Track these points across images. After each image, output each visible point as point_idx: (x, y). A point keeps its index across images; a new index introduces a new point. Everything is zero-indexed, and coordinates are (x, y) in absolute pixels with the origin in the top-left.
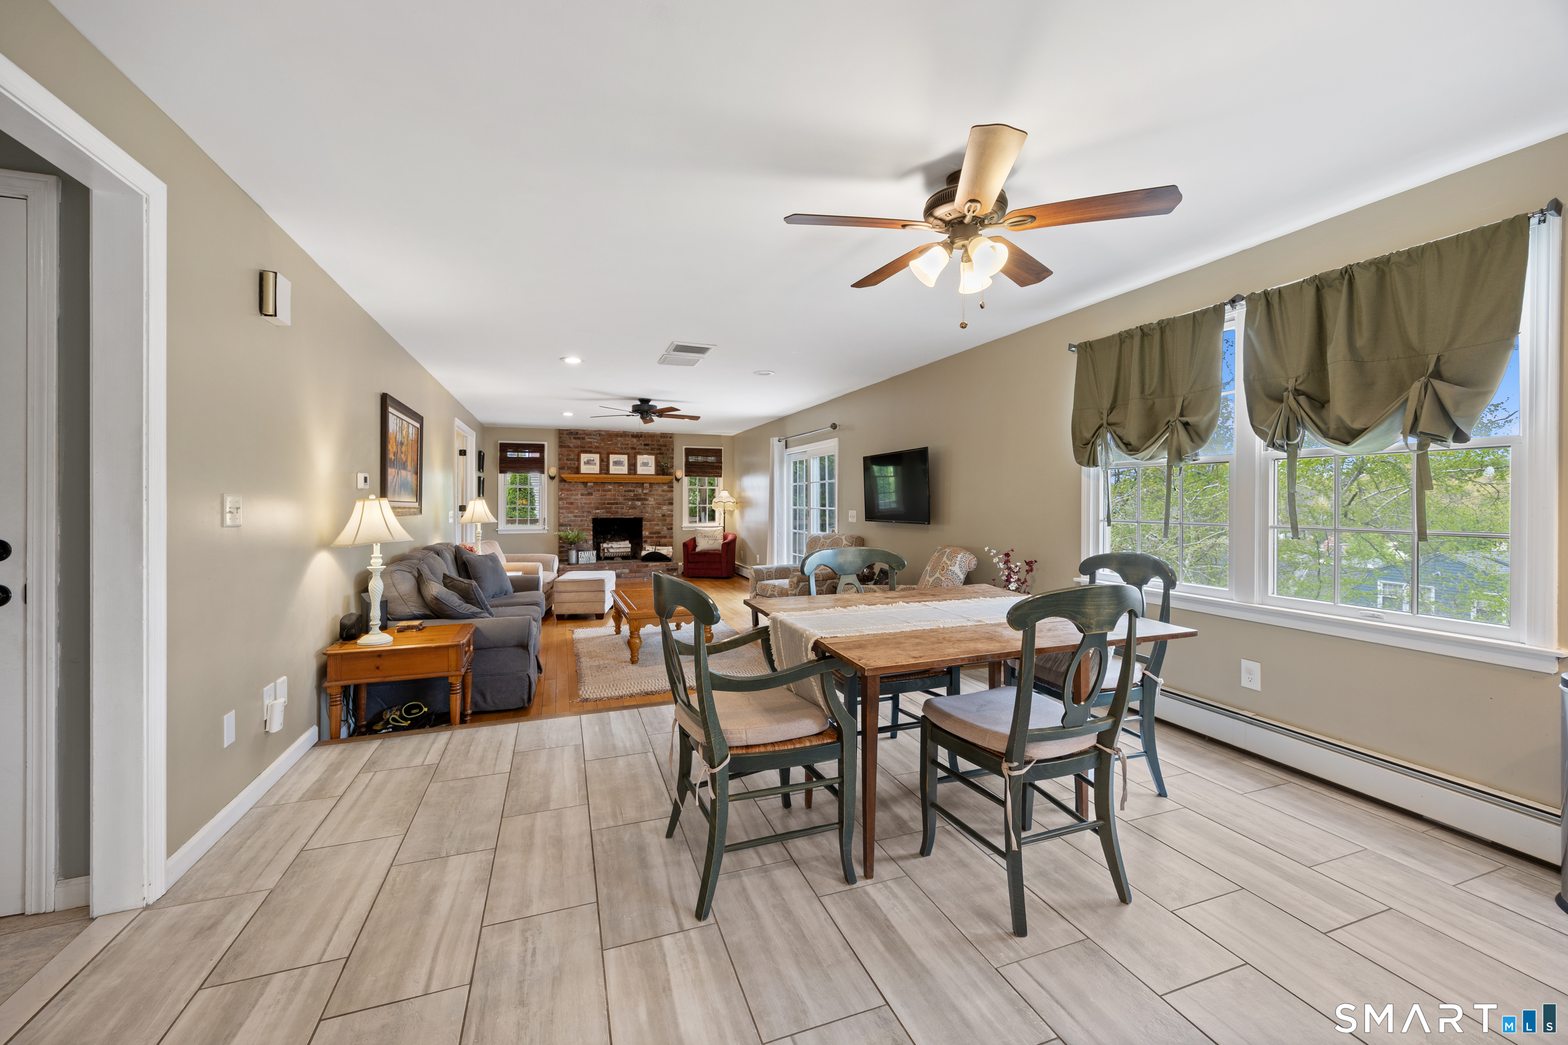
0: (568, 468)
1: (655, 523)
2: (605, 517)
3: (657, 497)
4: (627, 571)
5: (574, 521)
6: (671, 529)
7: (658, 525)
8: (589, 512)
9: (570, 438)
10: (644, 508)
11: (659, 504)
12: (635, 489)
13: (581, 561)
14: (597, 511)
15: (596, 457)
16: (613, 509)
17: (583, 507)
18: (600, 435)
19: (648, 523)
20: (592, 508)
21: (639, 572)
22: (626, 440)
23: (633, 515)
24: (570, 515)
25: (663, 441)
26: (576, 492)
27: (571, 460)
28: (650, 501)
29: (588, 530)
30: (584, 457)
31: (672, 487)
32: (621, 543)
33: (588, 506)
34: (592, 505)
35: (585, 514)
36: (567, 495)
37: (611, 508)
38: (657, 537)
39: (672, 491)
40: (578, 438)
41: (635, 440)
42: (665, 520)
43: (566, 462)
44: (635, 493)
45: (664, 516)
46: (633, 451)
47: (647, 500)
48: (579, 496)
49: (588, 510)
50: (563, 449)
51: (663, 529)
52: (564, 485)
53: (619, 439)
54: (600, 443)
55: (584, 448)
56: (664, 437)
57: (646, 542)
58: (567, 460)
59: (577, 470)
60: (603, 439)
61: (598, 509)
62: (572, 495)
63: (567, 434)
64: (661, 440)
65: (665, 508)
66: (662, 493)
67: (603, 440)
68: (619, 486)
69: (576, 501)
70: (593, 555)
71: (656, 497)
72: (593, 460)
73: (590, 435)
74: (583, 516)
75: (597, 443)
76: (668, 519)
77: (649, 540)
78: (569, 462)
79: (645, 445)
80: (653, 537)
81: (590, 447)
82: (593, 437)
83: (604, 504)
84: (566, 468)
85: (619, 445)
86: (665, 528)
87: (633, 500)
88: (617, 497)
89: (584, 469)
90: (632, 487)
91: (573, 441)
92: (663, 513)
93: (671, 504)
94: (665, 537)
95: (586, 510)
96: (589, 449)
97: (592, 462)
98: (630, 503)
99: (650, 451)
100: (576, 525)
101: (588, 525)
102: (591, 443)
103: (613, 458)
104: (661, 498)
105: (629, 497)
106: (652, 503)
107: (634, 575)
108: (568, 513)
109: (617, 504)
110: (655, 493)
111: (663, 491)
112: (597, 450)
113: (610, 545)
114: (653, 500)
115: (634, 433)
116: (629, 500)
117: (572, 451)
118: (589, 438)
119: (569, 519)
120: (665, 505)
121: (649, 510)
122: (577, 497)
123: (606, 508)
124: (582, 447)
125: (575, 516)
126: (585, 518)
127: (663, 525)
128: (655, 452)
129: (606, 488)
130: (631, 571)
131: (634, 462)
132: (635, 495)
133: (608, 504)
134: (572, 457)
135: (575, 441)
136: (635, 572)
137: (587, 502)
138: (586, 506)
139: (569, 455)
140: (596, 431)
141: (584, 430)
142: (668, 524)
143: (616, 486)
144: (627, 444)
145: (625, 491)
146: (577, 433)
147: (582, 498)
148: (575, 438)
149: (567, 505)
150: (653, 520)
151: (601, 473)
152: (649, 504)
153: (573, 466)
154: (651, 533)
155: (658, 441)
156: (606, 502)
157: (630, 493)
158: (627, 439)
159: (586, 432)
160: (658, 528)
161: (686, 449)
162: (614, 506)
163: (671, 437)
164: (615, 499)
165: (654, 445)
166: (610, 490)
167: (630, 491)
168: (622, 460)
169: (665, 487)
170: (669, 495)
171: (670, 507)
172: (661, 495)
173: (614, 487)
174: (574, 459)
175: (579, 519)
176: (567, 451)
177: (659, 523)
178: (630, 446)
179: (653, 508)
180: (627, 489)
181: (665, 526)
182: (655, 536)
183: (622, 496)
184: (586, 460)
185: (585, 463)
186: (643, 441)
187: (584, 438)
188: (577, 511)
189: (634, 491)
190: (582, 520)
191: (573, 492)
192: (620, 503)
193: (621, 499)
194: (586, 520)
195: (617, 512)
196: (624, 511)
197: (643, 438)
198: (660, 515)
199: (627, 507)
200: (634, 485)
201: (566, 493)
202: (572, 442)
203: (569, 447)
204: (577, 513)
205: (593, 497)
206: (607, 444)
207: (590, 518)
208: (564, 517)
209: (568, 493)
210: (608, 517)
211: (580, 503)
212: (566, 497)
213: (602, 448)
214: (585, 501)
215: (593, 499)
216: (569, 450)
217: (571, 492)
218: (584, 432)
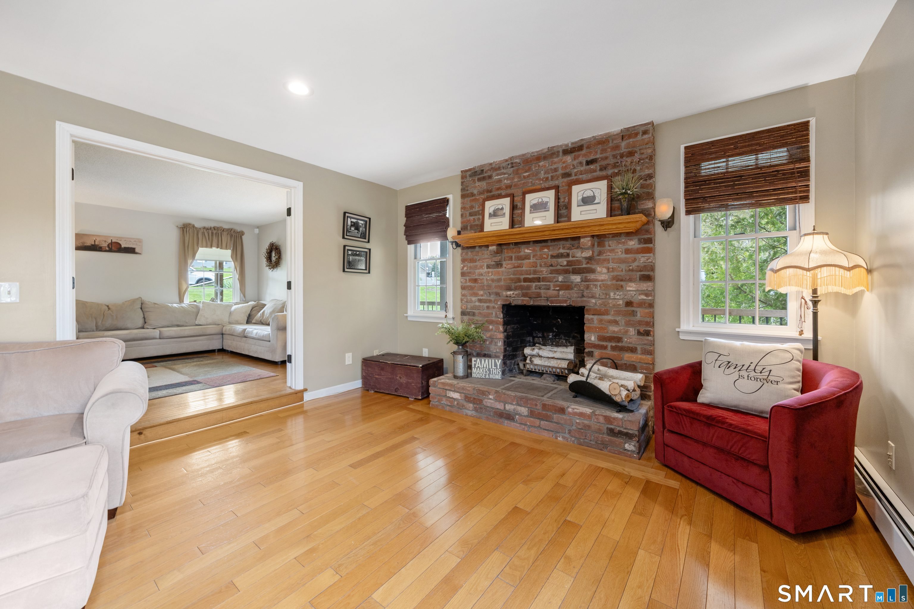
0: (472, 227)
1: (609, 317)
2: (519, 303)
3: (615, 265)
4: (524, 411)
5: (478, 308)
6: (647, 333)
7: (616, 323)
8: (497, 294)
9: (474, 180)
10: (588, 287)
11: (618, 279)
12: (571, 252)
13: (475, 373)
14: (509, 293)
15: (507, 203)
16: (533, 290)
17: (489, 286)
18: (512, 165)
19: (595, 317)
20: (500, 287)
21: (547, 418)
22: (553, 163)
23: (566, 301)
24: (474, 299)
25: (627, 146)
26: (481, 263)
27: (474, 213)
28: (600, 273)
29: (497, 323)
30: (490, 206)
31: (650, 241)
32: (560, 349)
33: (497, 284)
34: (503, 283)
35: (493, 297)
36: (472, 268)
37: (529, 288)
38: (613, 348)
39: (650, 251)
40: (484, 179)
41: (569, 159)
42: (634, 313)
43: (469, 216)
44: (571, 259)
45: (629, 304)
46: (566, 180)
47: (593, 271)
48: (485, 270)
49: (497, 290)
50: (469, 198)
51: (627, 332)
52: (468, 254)
53: (541, 164)
54: (513, 178)
55: (489, 192)
56: (630, 137)
57: (591, 354)
58: (470, 213)
59: (481, 227)
60: (517, 170)
61: (509, 289)
62: (476, 267)
63: (470, 176)
64: (623, 144)
65: (631, 287)
66: (624, 256)
67: (516, 172)
68: (542, 249)
69: (481, 277)
70: (496, 365)
71: (611, 265)
72: (502, 209)
73: (499, 168)
74: (490, 301)
75: (507, 179)
76: (640, 314)
77: (597, 353)
78: (472, 218)
79: (588, 163)
80: (605, 348)
81: (499, 189)
82: (502, 171)
83: (519, 280)
84: (469, 228)
85: (542, 175)
86: (632, 331)
87: (566, 272)
88: (538, 268)
89: (489, 224)
90: (564, 248)
91: (478, 184)
92: (628, 298)
93: (648, 278)
94: (633, 350)
95: (494, 290)
96: (494, 193)
97: (500, 213)
98: (560, 278)
99: (598, 173)
100: (480, 313)
101: (496, 316)
102: (500, 181)
103: (531, 199)
104: (623, 266)
105: (559, 267)
106: (602, 277)
107: (537, 422)
108: (473, 295)
109: (538, 280)
110: (611, 256)
111: (627, 251)
112: (509, 191)
113: (536, 351)
114: (605, 270)
115: (567, 145)
116: (558, 272)
117: (476, 200)
118: (498, 175)
119: (472, 304)
120: (630, 280)
121: (597, 291)
122: (481, 271)
123: (521, 288)
124: (486, 191)
125: (480, 301)
126: (493, 305)
127: (628, 324)
128: (610, 172)
129: (522, 254)
130: (532, 414)
131: (567, 200)
132: (569, 263)
133: (526, 280)
134: (475, 208)
135: (481, 183)
136: (541, 417)
137: (495, 278)
138: (494, 284)
139: (472, 207)
140: (506, 160)
141: (491, 164)
142: (640, 323)
143: (538, 247)
144: (556, 170)
145: (553, 257)
146: (483, 170)
147: (489, 272)
148: (479, 180)
149: (472, 284)
150: (606, 313)
151: (512, 229)
152: (596, 280)
153: (476, 221)
154: (601, 338)
155: (617, 147)
156: (522, 277)
157: (560, 260)
158: (556, 160)
159: (493, 166)
160: (616, 329)
161: (686, 148)
162: (534, 284)
163: (645, 132)
164: (535, 272)
165: (606, 158)
166: (527, 257)
167: (561, 256)
168: (545, 200)
169: (633, 243)
170: (642, 259)
171: (645, 286)
172: (622, 261)
173: (534, 250)
174: (477, 211)
175: (485, 305)
176: (471, 201)
177: (618, 318)
178: (560, 172)
179: (606, 288)
180: (555, 252)
181: (632, 325)
182: (609, 344)
183: (546, 265)
184: (491, 211)
186: (585, 155)
187: (489, 177)
188: (481, 292)
189: (568, 255)
190: (488, 307)
191: (478, 263)
192: (544, 279)
193: (545, 272)
194: (494, 307)
195: (539, 295)
196: (551, 292)
197: (584, 152)
198: (621, 302)
199: (555, 286)
200: (568, 244)
201: (469, 265)
202: (477, 187)
203: (472, 195)
204: (482, 296)
205: (503, 269)
206: (524, 177)
207: (499, 303)
208: (467, 302)
209: (472, 264)
210: (525, 303)
211: (487, 279)
212: (469, 270)
213: (515, 185)
214: (492, 277)
215: (502, 272)
216: (473, 200)
217: (475, 264)
218: (491, 167)
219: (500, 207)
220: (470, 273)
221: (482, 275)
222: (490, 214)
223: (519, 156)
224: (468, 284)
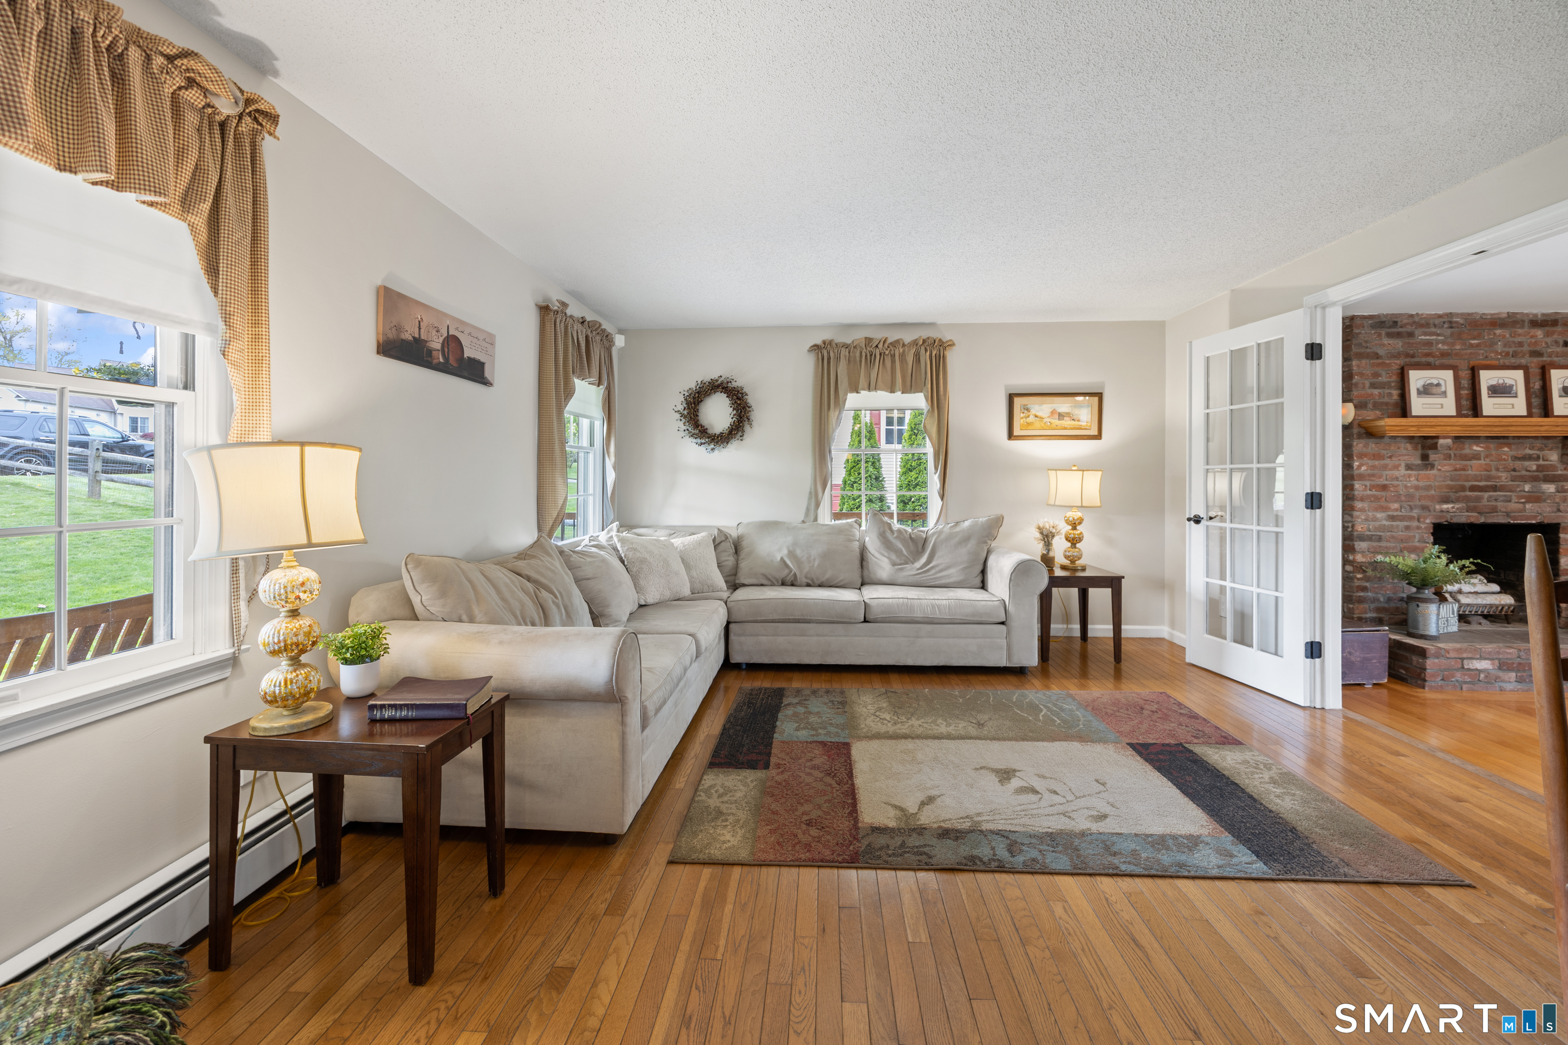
0: (1377, 405)
2: (1462, 520)
5: (1390, 529)
8: (1424, 508)
9: (1380, 335)
10: (1562, 499)
12: (1541, 454)
14: (1445, 506)
15: (1447, 377)
16: (1484, 502)
17: (1410, 497)
18: (1451, 325)
20: (1432, 498)
22: (1516, 335)
23: (1534, 518)
24: (1379, 515)
26: (1395, 461)
27: (1382, 386)
30: (1417, 378)
33: (1424, 493)
34: (1433, 492)
35: (1415, 513)
36: (1374, 467)
37: (1479, 499)
40: (1398, 335)
41: (1537, 334)
43: (1369, 391)
44: (1541, 462)
46: (1534, 360)
48: (1402, 471)
49: (1423, 502)
50: (1364, 361)
52: (1366, 446)
53: (1500, 332)
54: (1453, 344)
55: (1413, 356)
58: (1373, 386)
59: (1403, 409)
60: (1460, 333)
61: (1446, 500)
62: (1385, 467)
63: (1373, 327)
67: (1458, 336)
68: (1498, 446)
69: (1396, 483)
72: (1438, 385)
73: (1427, 325)
74: (1411, 518)
75: (1443, 343)
78: (1376, 392)
79: (1565, 344)
81: (1430, 355)
82: (1433, 330)
83: (1463, 488)
84: (1370, 406)
85: (1499, 346)
87: (1536, 479)
88: (1495, 472)
89: (1419, 405)
90: (1533, 448)
91: (1386, 341)
95: (1418, 503)
96: (1423, 360)
97: (1435, 390)
98: (1527, 488)
100: (1393, 537)
101: (1420, 541)
102: (1429, 343)
103: (1487, 377)
105: (1525, 472)
108: (1376, 509)
109: (1494, 488)
112: (1446, 361)
115: (1533, 316)
116: (1524, 479)
117: (1383, 365)
118: (1425, 334)
119: (1377, 524)
122: (1398, 472)
123: (1467, 499)
124: (1407, 355)
125: (1392, 518)
126: (1415, 524)
129: (1467, 451)
131: (1541, 386)
132: (1539, 468)
133: (1473, 489)
134: (1383, 379)
135: (1391, 341)
137: (1421, 484)
138: (1417, 494)
139: (1376, 375)
140: (1440, 316)
141: (1412, 316)
143: (1492, 444)
144: (1521, 344)
145: (1515, 458)
146: (1396, 322)
147: (1410, 476)
148: (1389, 335)
149: (1374, 492)
151: (1459, 414)
153: (1386, 400)
156: (1468, 484)
157: (1528, 463)
158: (1520, 331)
159: (1416, 319)
162: (1487, 495)
164: (1489, 477)
166: (1477, 456)
167: (1534, 456)
168: (1512, 382)
173: (1487, 447)
174: (1389, 383)
175: (1400, 525)
176: (1375, 365)
178: (1526, 348)
180: (1517, 452)
183: (1507, 469)
184: (1420, 384)
185: (1419, 393)
186: (1561, 334)
187: (1411, 335)
188: (1396, 506)
190: (1407, 528)
191: (1387, 461)
192: (1503, 488)
193: (1505, 477)
194: (1418, 528)
195: (1493, 510)
196: (1513, 505)
197: (1559, 328)
199: (1519, 497)
200: (1538, 443)
201: (1371, 463)
202: (1384, 345)
203: (1377, 356)
204: (1396, 510)
205: (1434, 472)
206: (1472, 346)
207: (1428, 521)
208: (1366, 520)
209: (1377, 463)
210: (1472, 520)
211: (1406, 487)
212: (1369, 472)
213: (1456, 354)
214: (1416, 482)
215: (1435, 476)
216: (1379, 365)
217: (1382, 462)
218: (1411, 320)
219: (1435, 382)
220: (1373, 475)
221: (1397, 479)
222: (1418, 390)
223: (1462, 314)
224: (1369, 492)
